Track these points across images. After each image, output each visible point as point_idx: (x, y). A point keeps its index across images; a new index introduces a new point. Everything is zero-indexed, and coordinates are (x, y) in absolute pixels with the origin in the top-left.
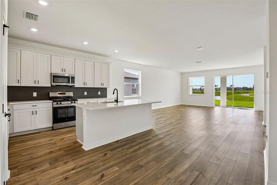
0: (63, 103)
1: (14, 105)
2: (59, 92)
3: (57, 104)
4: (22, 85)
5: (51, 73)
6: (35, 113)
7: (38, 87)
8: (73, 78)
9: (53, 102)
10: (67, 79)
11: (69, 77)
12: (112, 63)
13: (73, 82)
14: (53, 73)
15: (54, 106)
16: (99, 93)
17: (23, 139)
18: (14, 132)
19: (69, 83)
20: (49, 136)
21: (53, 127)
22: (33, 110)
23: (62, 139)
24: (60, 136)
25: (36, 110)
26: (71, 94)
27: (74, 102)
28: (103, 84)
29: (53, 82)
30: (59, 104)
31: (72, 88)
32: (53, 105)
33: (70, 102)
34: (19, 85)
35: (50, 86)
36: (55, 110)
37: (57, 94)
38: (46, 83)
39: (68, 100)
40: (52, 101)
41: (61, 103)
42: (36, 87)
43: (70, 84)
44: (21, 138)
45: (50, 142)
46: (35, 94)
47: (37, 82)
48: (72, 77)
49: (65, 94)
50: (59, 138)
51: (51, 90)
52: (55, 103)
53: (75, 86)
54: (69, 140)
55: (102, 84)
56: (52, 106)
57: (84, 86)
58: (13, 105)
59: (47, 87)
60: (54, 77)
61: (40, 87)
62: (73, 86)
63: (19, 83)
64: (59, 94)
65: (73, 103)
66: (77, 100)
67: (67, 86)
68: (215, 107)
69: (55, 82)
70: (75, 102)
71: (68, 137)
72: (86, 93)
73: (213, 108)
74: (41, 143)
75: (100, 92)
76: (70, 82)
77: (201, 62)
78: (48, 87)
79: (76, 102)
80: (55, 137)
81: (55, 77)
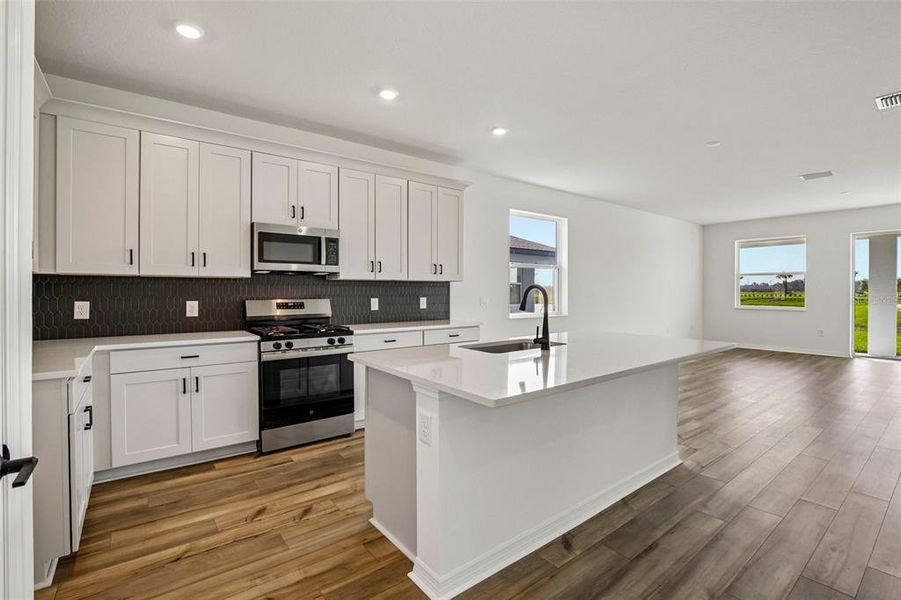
0: (297, 343)
1: (112, 353)
2: (279, 301)
3: (278, 347)
4: (144, 273)
5: (252, 225)
6: (190, 385)
7: (204, 279)
8: (333, 243)
9: (259, 342)
10: (309, 248)
11: (320, 238)
12: (472, 183)
13: (334, 259)
14: (258, 224)
15: (266, 357)
16: (423, 303)
17: (143, 502)
18: (114, 466)
19: (320, 263)
20: (247, 488)
21: (259, 443)
22: (185, 374)
23: (307, 511)
24: (296, 489)
25: (195, 373)
26: (322, 307)
27: (339, 341)
28: (439, 268)
29: (259, 261)
30: (284, 347)
31: (324, 284)
32: (260, 352)
33: (323, 341)
34: (132, 271)
35: (249, 276)
36: (269, 373)
37: (272, 309)
38: (232, 262)
39: (316, 330)
40: (258, 338)
41: (289, 346)
42: (198, 279)
43: (322, 268)
44: (139, 496)
45: (256, 527)
46: (192, 309)
47: (199, 260)
48: (329, 241)
49: (301, 306)
50: (290, 502)
51: (249, 292)
52: (268, 345)
53: (342, 277)
54: (335, 518)
55: (437, 268)
56: (256, 358)
57: (370, 277)
58: (108, 352)
59: (235, 279)
60: (265, 237)
61: (210, 279)
62: (331, 274)
63: (131, 263)
64: (279, 306)
65: (337, 343)
66: (351, 333)
67: (310, 274)
68: (854, 357)
69: (265, 258)
70: (342, 341)
71: (330, 503)
72: (375, 304)
73: (846, 360)
74: (216, 532)
75: (425, 299)
76: (323, 261)
77: (831, 174)
78: (241, 279)
79: (347, 339)
80: (277, 496)
81: (265, 240)
